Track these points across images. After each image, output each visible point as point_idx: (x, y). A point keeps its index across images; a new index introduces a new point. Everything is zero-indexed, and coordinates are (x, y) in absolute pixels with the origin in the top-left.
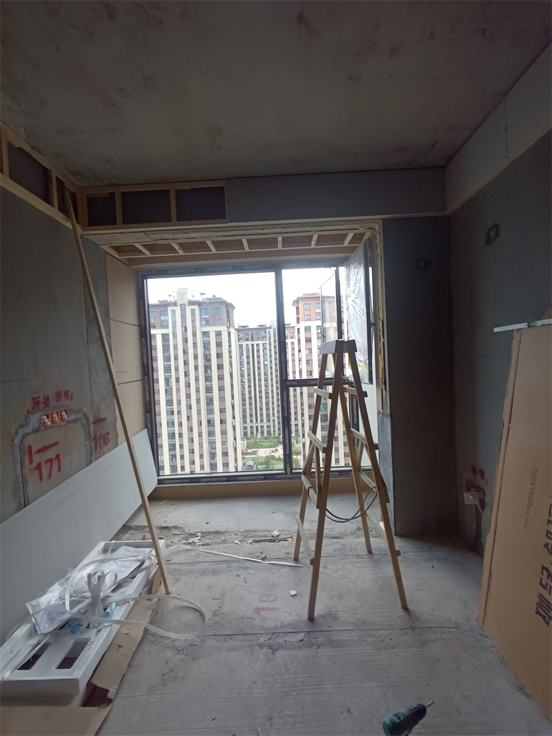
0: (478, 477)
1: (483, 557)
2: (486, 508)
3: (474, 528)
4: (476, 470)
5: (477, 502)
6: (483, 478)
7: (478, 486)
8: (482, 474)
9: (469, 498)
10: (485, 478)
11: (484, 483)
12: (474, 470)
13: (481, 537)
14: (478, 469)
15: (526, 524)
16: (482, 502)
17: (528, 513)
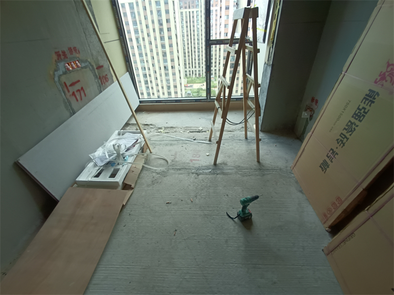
0: (314, 103)
1: (302, 142)
2: (312, 120)
3: (302, 129)
4: (314, 99)
5: (308, 117)
6: (316, 105)
7: (312, 109)
8: (317, 102)
9: (305, 115)
10: (318, 104)
11: (316, 107)
12: (313, 100)
13: (304, 133)
14: (315, 99)
15: (331, 129)
16: (311, 116)
17: (335, 124)
